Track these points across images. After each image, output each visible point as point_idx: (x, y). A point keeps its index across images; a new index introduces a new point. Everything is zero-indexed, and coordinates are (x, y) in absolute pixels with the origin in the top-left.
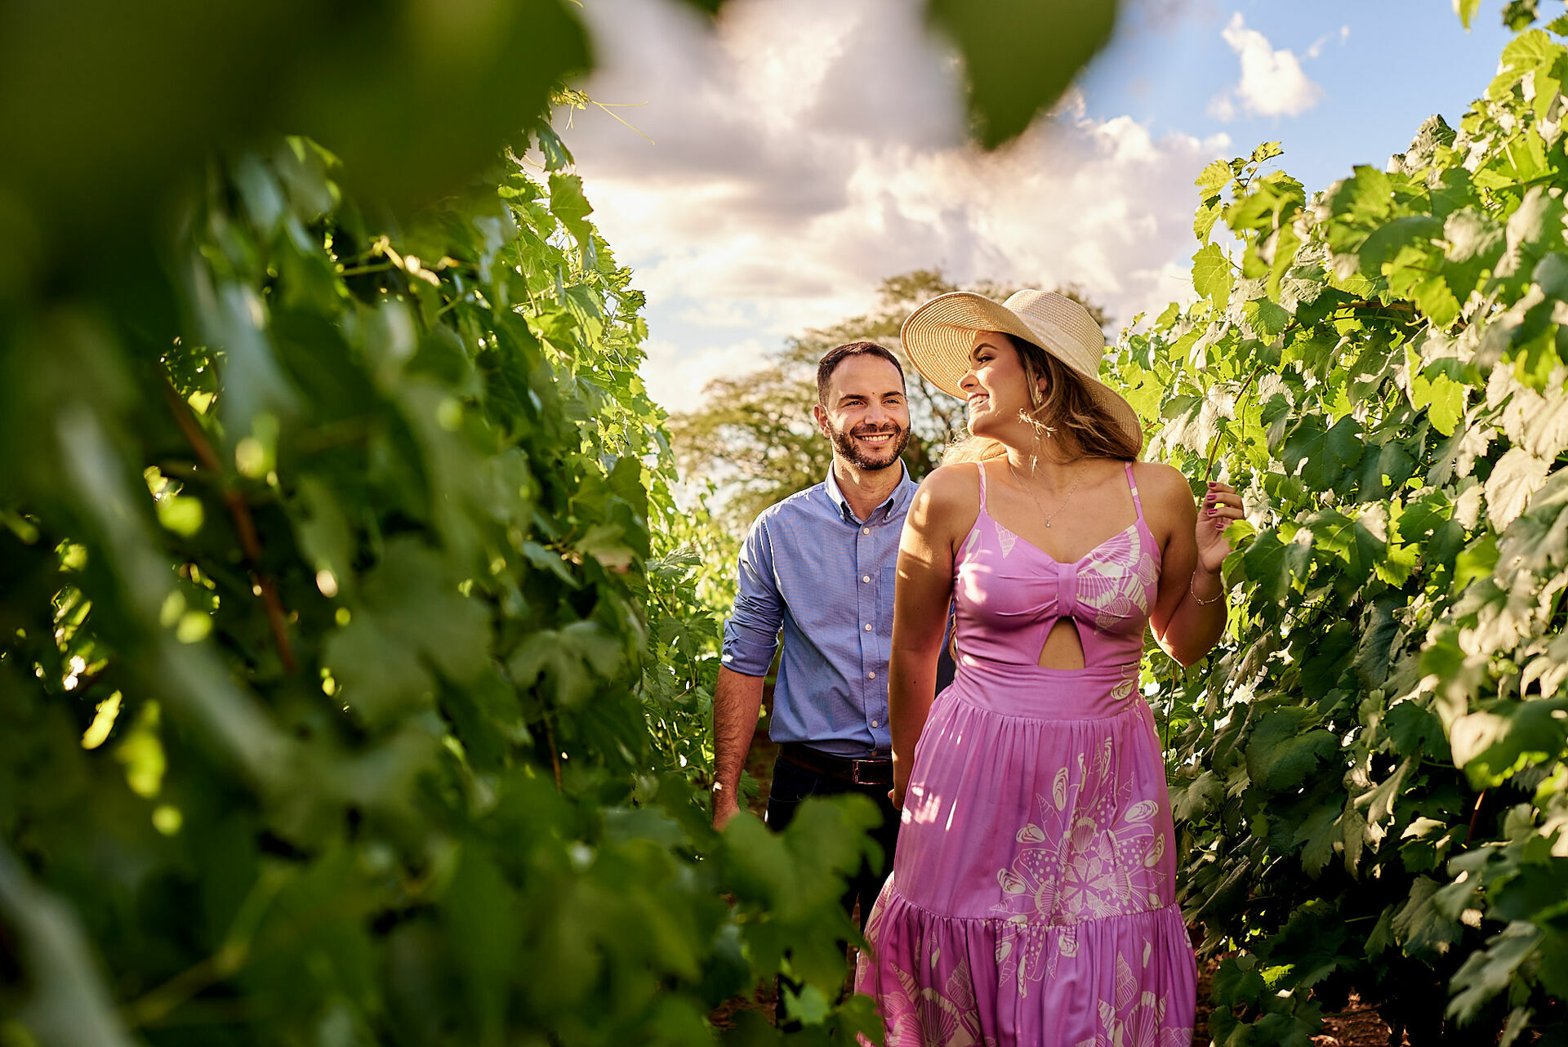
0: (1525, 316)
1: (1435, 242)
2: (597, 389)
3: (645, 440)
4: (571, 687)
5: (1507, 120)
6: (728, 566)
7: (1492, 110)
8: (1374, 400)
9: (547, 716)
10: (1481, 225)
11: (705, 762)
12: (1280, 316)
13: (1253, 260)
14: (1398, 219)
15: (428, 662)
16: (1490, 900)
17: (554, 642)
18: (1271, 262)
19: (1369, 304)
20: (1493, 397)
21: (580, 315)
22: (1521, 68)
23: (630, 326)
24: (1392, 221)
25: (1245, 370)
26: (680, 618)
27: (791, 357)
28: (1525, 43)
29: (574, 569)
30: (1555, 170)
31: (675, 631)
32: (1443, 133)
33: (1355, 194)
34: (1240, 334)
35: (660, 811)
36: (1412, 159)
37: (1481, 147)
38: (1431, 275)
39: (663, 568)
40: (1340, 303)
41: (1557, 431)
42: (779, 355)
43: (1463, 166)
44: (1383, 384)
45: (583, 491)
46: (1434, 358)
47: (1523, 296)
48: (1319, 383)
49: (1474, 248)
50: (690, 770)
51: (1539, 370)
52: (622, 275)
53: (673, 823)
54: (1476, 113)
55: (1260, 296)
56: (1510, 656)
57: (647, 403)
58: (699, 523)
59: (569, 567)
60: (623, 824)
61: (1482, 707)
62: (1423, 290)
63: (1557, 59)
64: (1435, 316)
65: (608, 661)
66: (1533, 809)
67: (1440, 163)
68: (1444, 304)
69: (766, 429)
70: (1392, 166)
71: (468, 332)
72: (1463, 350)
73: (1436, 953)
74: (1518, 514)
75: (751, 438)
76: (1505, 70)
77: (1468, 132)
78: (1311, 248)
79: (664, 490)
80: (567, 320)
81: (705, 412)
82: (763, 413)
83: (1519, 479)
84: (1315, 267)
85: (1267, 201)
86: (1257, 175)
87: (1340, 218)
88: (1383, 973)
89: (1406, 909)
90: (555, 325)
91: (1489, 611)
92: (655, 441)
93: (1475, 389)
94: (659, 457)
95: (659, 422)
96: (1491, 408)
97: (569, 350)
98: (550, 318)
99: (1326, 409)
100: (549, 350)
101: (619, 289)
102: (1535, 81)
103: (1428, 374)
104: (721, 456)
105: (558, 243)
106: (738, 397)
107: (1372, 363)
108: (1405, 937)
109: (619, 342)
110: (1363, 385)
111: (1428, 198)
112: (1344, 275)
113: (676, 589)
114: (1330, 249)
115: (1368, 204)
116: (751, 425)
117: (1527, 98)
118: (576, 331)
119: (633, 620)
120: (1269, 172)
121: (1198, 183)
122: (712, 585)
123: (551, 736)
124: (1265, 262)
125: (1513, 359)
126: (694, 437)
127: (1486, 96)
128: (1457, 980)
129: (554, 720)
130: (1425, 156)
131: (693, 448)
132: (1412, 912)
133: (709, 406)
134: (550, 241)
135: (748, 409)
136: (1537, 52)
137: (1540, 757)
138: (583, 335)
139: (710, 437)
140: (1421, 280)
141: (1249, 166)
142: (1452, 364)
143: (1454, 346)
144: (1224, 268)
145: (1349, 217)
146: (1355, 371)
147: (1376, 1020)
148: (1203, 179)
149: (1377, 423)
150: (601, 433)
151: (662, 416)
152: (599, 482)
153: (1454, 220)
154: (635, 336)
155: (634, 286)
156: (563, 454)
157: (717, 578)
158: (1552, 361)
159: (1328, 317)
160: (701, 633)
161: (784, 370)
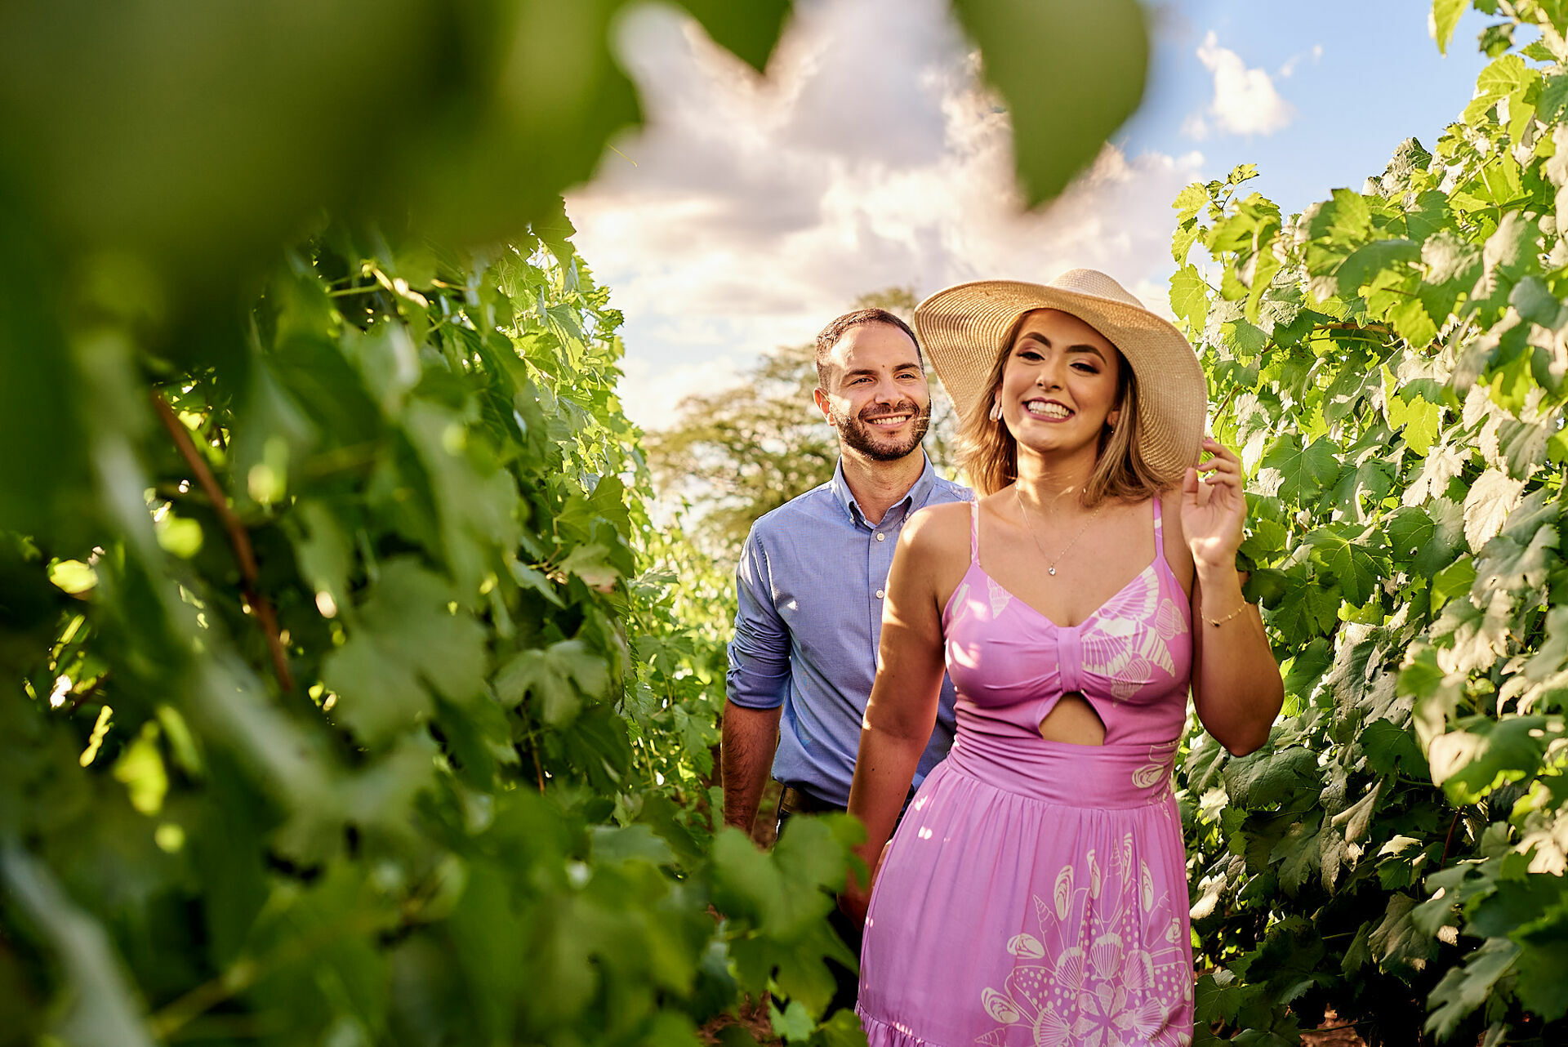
0: (1500, 339)
1: (1412, 264)
2: (578, 409)
3: (622, 457)
4: (557, 707)
5: (1482, 144)
6: (702, 583)
7: (1467, 133)
8: (1350, 420)
9: (532, 735)
10: (1458, 249)
11: (681, 780)
12: (1257, 337)
13: (1232, 282)
14: (1376, 241)
15: (425, 682)
16: (1467, 916)
17: (541, 661)
18: (1250, 284)
19: (1344, 325)
20: (1469, 418)
21: (562, 335)
22: (1496, 92)
23: (607, 345)
24: (1370, 243)
25: (1222, 390)
26: (656, 636)
27: (765, 374)
28: (1500, 67)
29: (558, 588)
30: (1530, 193)
31: (652, 649)
32: (1418, 155)
33: (1333, 216)
34: (1217, 355)
35: (646, 829)
36: (1388, 182)
37: (1455, 171)
38: (1409, 298)
39: (641, 586)
40: (1317, 324)
41: (1532, 452)
42: (750, 372)
43: (1439, 189)
44: (1359, 403)
45: (567, 510)
46: (1409, 379)
47: (1500, 319)
48: (1296, 403)
49: (1450, 272)
50: (666, 788)
51: (1515, 391)
52: (601, 294)
53: (660, 841)
54: (1452, 137)
55: (1237, 318)
56: (1486, 676)
57: (624, 422)
58: (674, 540)
59: (554, 586)
60: (610, 842)
61: (1460, 727)
62: (1400, 312)
63: (1531, 84)
64: (1411, 338)
65: (594, 680)
66: (1510, 826)
67: (1416, 187)
68: (1421, 326)
69: (738, 446)
70: (1367, 189)
71: (452, 352)
72: (1439, 372)
73: (1412, 969)
74: (1493, 534)
75: (724, 455)
76: (1480, 95)
77: (1443, 156)
78: (1288, 270)
79: (640, 508)
80: (549, 340)
81: (678, 429)
82: (737, 430)
83: (1495, 500)
84: (1291, 289)
85: (1246, 223)
86: (1232, 197)
87: (1318, 241)
88: (1360, 989)
89: (1382, 926)
90: (538, 345)
91: (1466, 630)
92: (631, 459)
93: (1450, 409)
94: (636, 474)
95: (635, 440)
96: (1467, 429)
97: (551, 369)
98: (533, 338)
99: (1302, 429)
100: (532, 370)
101: (597, 307)
102: (1509, 105)
103: (1404, 395)
104: (693, 473)
105: (538, 261)
106: (710, 414)
107: (1348, 384)
108: (1382, 954)
109: (597, 361)
110: (1339, 406)
111: (1404, 221)
112: (1322, 297)
113: (654, 607)
114: (1308, 271)
115: (1346, 226)
116: (724, 442)
117: (1503, 122)
118: (558, 351)
119: (618, 639)
120: (1246, 194)
121: (1175, 206)
122: (686, 603)
123: (536, 755)
124: (1244, 285)
125: (1490, 382)
126: (667, 454)
127: (1461, 119)
128: (1435, 996)
129: (539, 739)
130: (1401, 179)
131: (666, 465)
132: (1389, 929)
133: (682, 423)
134: (530, 261)
135: (722, 427)
136: (1513, 77)
137: (1517, 775)
138: (565, 355)
139: (683, 454)
140: (1399, 302)
141: (1226, 188)
142: (1427, 387)
143: (1430, 368)
144: (1201, 290)
145: (1327, 240)
146: (1331, 392)
147: (1350, 1035)
148: (1180, 202)
149: (1352, 442)
150: (581, 451)
151: (638, 434)
152: (582, 501)
153: (1431, 244)
154: (612, 354)
155: (612, 305)
156: (546, 473)
157: (691, 595)
158: (1528, 383)
159: (1305, 339)
160: (677, 651)
161: (757, 388)
